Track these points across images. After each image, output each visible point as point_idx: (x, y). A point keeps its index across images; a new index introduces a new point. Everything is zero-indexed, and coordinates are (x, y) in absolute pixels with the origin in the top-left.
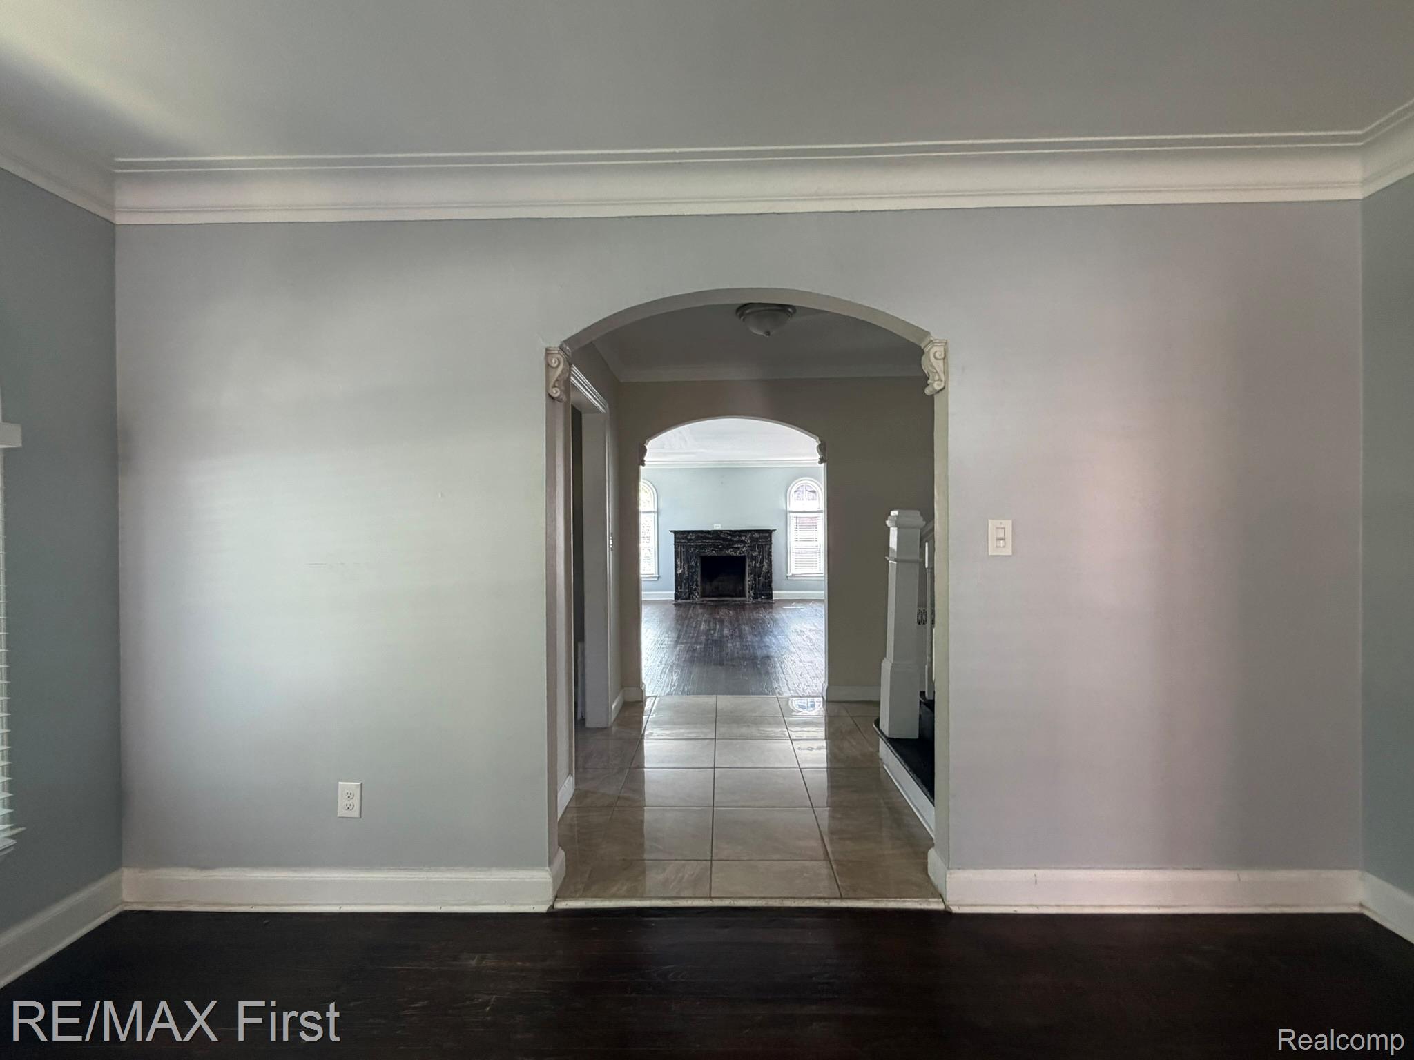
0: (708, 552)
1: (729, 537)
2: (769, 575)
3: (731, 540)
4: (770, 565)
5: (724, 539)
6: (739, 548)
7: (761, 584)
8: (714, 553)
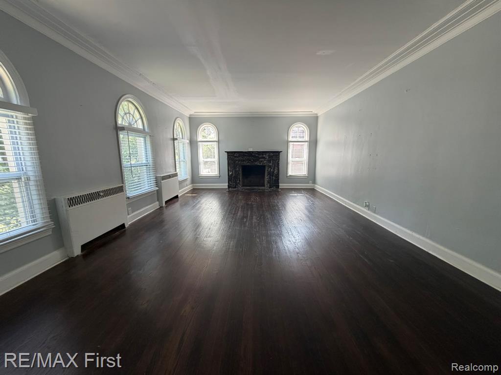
0: (246, 163)
1: (257, 155)
2: (277, 176)
3: (258, 157)
4: (278, 170)
5: (255, 156)
6: (262, 161)
7: (273, 180)
8: (248, 164)
